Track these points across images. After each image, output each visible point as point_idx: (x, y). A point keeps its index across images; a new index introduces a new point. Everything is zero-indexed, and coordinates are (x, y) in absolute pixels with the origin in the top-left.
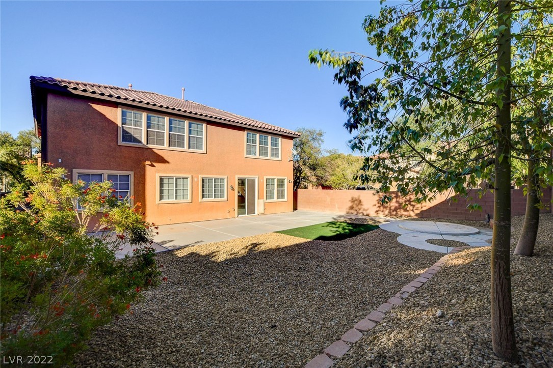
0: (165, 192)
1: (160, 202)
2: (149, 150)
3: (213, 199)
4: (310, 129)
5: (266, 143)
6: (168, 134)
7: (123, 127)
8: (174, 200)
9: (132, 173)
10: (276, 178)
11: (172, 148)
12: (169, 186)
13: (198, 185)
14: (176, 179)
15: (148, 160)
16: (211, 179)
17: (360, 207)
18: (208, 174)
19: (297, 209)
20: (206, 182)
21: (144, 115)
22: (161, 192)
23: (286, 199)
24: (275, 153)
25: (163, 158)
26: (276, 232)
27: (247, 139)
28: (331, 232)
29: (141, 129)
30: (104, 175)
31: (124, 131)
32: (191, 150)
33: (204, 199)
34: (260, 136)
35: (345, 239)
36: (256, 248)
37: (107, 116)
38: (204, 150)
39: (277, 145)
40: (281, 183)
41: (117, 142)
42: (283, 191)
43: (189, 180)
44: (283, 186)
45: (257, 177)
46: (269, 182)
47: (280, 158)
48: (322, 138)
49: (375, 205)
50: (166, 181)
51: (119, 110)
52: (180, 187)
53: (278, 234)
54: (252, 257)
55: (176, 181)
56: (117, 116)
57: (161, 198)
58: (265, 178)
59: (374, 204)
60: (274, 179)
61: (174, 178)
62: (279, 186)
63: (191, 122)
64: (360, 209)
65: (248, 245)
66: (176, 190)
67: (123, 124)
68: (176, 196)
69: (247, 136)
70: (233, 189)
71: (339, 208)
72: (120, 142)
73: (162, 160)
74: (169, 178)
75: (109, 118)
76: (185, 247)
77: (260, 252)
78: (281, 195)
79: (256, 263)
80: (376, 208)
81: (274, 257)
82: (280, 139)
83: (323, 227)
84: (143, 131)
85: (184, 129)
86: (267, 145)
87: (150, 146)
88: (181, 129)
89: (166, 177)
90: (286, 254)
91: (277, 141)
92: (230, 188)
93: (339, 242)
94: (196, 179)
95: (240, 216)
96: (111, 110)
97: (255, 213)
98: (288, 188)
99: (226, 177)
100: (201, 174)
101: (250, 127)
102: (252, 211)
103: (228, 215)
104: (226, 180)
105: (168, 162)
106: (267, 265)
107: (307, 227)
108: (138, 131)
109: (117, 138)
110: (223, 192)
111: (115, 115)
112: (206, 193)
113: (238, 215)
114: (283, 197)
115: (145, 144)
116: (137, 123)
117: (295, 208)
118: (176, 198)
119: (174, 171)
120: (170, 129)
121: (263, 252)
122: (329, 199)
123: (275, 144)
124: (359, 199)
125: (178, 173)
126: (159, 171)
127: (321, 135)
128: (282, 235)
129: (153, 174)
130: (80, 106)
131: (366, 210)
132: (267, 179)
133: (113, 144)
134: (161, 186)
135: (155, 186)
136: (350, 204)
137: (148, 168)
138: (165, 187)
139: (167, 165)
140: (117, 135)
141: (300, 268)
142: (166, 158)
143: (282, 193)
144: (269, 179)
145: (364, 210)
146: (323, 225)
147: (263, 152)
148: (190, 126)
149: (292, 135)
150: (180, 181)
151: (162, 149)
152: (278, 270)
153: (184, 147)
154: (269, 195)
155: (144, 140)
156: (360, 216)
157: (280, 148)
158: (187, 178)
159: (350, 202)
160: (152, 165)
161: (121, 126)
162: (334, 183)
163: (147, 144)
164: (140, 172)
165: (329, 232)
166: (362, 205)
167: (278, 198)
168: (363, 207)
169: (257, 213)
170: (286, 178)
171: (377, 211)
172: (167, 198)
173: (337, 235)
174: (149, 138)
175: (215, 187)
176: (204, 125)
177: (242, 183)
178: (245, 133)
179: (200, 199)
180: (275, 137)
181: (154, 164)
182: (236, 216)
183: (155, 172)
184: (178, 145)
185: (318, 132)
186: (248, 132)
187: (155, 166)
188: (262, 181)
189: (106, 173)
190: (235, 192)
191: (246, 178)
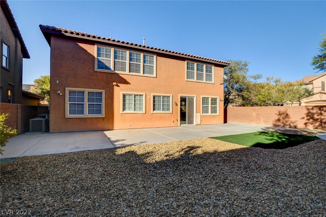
0: (127, 106)
1: (123, 112)
2: (116, 75)
3: (161, 111)
4: (237, 61)
5: (202, 70)
6: (129, 63)
7: (98, 58)
8: (133, 111)
9: (103, 91)
10: (210, 97)
11: (131, 73)
12: (130, 101)
13: (150, 101)
14: (135, 96)
15: (115, 82)
16: (160, 96)
17: (287, 119)
18: (158, 93)
19: (227, 123)
20: (156, 99)
21: (112, 50)
22: (124, 105)
23: (218, 114)
24: (209, 77)
25: (126, 80)
26: (211, 138)
27: (187, 67)
28: (267, 140)
29: (110, 60)
30: (86, 92)
31: (99, 61)
32: (145, 75)
33: (154, 111)
34: (197, 65)
35: (286, 148)
36: (192, 152)
37: (88, 51)
38: (154, 75)
39: (211, 72)
40: (214, 101)
41: (94, 69)
42: (215, 108)
43: (144, 96)
44: (215, 103)
45: (195, 96)
46: (205, 100)
47: (213, 82)
48: (247, 68)
49: (304, 118)
50: (127, 97)
51: (96, 47)
52: (138, 102)
53: (213, 139)
54: (185, 161)
55: (135, 98)
56: (94, 51)
57: (124, 109)
58: (201, 97)
59: (302, 117)
60: (208, 98)
61: (133, 95)
62: (212, 104)
63: (145, 54)
64: (287, 122)
65: (183, 148)
66: (135, 104)
67: (98, 56)
68: (135, 108)
69: (187, 65)
70: (177, 105)
71: (264, 121)
72: (96, 69)
73: (125, 82)
74: (130, 95)
75: (89, 52)
76: (128, 146)
77: (194, 156)
78: (214, 110)
79: (188, 170)
80: (305, 121)
81: (210, 163)
82: (213, 67)
83: (256, 135)
84: (111, 61)
85: (140, 59)
86: (203, 72)
87: (117, 72)
88: (138, 60)
89: (127, 94)
90: (224, 161)
91: (211, 68)
92: (174, 104)
93: (281, 151)
94: (149, 97)
95: (182, 125)
96: (90, 47)
97: (193, 124)
98: (220, 106)
99: (171, 95)
100: (152, 92)
101: (189, 57)
102: (191, 122)
103: (173, 124)
104: (171, 98)
105: (129, 84)
106: (201, 173)
107: (238, 135)
108: (108, 61)
109: (94, 66)
110: (169, 106)
111: (92, 50)
112: (156, 107)
113: (181, 124)
114: (215, 112)
115: (113, 70)
116: (108, 56)
117: (225, 121)
118: (135, 110)
119: (133, 90)
120: (131, 59)
121: (198, 156)
122: (254, 114)
123: (209, 71)
124: (286, 112)
125: (136, 92)
126: (122, 90)
127: (246, 65)
128: (217, 140)
130: (70, 44)
131: (293, 123)
132: (203, 98)
133: (91, 71)
134: (124, 101)
135: (119, 100)
136: (277, 117)
137: (115, 87)
138: (127, 102)
139: (129, 85)
140: (94, 64)
141: (247, 184)
142: (128, 81)
143: (215, 109)
144: (205, 98)
145: (292, 122)
146: (256, 134)
147: (200, 77)
148: (144, 57)
149: (223, 64)
150: (138, 98)
151: (125, 74)
152: (216, 183)
153: (140, 73)
154: (205, 110)
155: (112, 67)
156: (287, 128)
157: (213, 74)
158: (142, 95)
159: (276, 116)
160: (117, 86)
161: (96, 58)
162: (260, 100)
163: (114, 70)
164: (109, 90)
165: (264, 140)
166: (289, 118)
167: (212, 112)
168: (290, 120)
169: (195, 124)
170: (218, 97)
171: (306, 124)
172: (128, 109)
173: (274, 143)
174: (116, 66)
175: (163, 103)
176: (155, 57)
177: (183, 100)
178: (186, 62)
179: (152, 111)
180: (209, 66)
181: (118, 84)
182: (179, 125)
183: (120, 90)
184: (136, 71)
185: (243, 63)
186: (188, 62)
187: (119, 86)
188: (199, 99)
189: (87, 91)
190: (178, 107)
191: (186, 97)
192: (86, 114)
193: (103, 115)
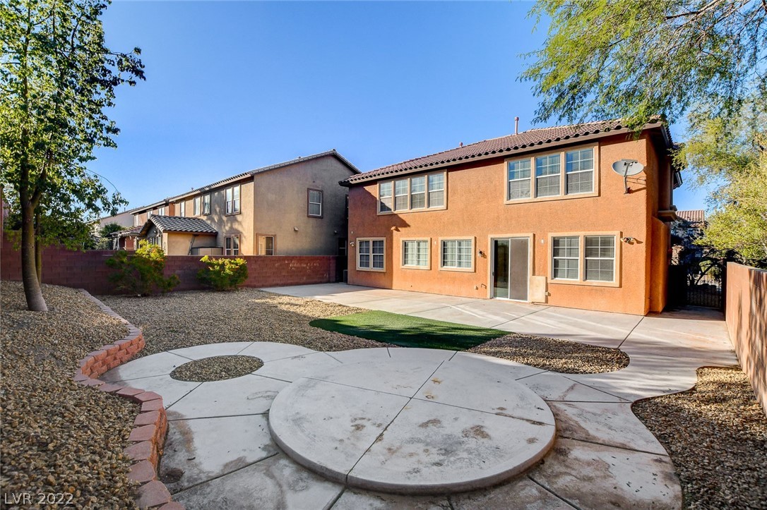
0: (409, 257)
1: (403, 267)
2: (396, 216)
3: (455, 268)
6: (410, 196)
7: (380, 199)
8: (416, 266)
9: (384, 239)
10: (582, 235)
11: (412, 210)
12: (412, 248)
13: (438, 250)
14: (418, 242)
15: (394, 226)
16: (454, 241)
18: (450, 235)
20: (448, 246)
21: (392, 184)
23: (615, 282)
25: (405, 222)
29: (391, 198)
30: (371, 241)
31: (382, 203)
32: (430, 209)
37: (371, 194)
38: (443, 207)
40: (599, 245)
41: (377, 212)
42: (605, 264)
43: (428, 243)
44: (607, 251)
45: (531, 235)
46: (563, 244)
47: (594, 193)
50: (409, 245)
51: (377, 186)
52: (421, 252)
55: (419, 245)
57: (405, 263)
58: (551, 235)
61: (416, 242)
66: (418, 255)
67: (379, 197)
68: (419, 261)
70: (484, 256)
72: (379, 212)
73: (405, 225)
74: (413, 241)
75: (373, 195)
78: (600, 272)
87: (396, 212)
88: (422, 187)
89: (408, 241)
92: (478, 254)
94: (435, 243)
95: (498, 298)
96: (373, 188)
97: (526, 300)
98: (623, 258)
99: (472, 238)
100: (440, 235)
102: (521, 294)
103: (475, 293)
104: (472, 243)
105: (409, 226)
109: (377, 209)
110: (470, 259)
111: (375, 191)
112: (448, 259)
114: (607, 275)
115: (394, 210)
118: (418, 264)
119: (415, 235)
125: (419, 237)
126: (401, 235)
129: (399, 237)
132: (554, 238)
133: (374, 215)
134: (406, 250)
135: (399, 251)
137: (395, 232)
139: (408, 228)
140: (377, 207)
142: (408, 222)
143: (603, 267)
144: (562, 238)
150: (422, 246)
151: (403, 212)
154: (565, 270)
155: (392, 208)
158: (426, 241)
160: (398, 230)
161: (378, 199)
164: (390, 237)
167: (588, 276)
169: (530, 299)
170: (616, 232)
172: (410, 263)
174: (396, 203)
175: (459, 253)
178: (505, 164)
179: (440, 267)
181: (399, 229)
182: (489, 297)
184: (419, 205)
187: (398, 231)
188: (542, 241)
189: (371, 239)
190: (487, 261)
191: (509, 238)
192: (371, 268)
193: (384, 270)
